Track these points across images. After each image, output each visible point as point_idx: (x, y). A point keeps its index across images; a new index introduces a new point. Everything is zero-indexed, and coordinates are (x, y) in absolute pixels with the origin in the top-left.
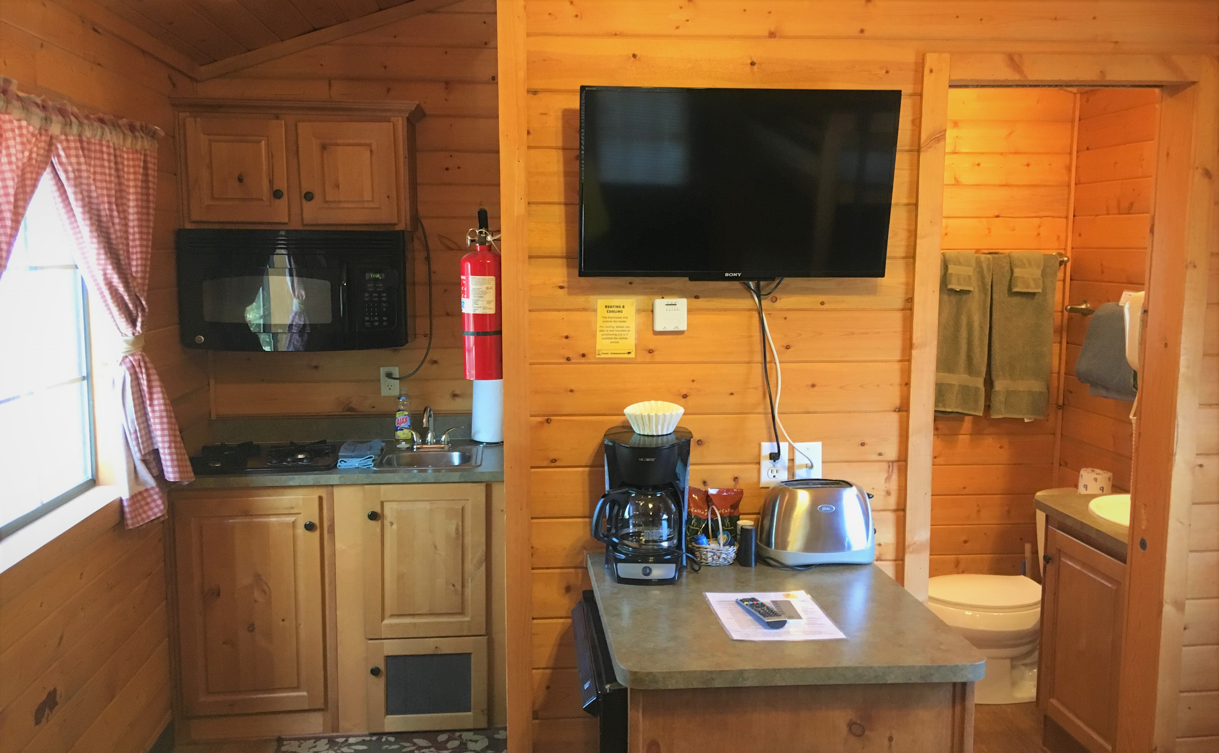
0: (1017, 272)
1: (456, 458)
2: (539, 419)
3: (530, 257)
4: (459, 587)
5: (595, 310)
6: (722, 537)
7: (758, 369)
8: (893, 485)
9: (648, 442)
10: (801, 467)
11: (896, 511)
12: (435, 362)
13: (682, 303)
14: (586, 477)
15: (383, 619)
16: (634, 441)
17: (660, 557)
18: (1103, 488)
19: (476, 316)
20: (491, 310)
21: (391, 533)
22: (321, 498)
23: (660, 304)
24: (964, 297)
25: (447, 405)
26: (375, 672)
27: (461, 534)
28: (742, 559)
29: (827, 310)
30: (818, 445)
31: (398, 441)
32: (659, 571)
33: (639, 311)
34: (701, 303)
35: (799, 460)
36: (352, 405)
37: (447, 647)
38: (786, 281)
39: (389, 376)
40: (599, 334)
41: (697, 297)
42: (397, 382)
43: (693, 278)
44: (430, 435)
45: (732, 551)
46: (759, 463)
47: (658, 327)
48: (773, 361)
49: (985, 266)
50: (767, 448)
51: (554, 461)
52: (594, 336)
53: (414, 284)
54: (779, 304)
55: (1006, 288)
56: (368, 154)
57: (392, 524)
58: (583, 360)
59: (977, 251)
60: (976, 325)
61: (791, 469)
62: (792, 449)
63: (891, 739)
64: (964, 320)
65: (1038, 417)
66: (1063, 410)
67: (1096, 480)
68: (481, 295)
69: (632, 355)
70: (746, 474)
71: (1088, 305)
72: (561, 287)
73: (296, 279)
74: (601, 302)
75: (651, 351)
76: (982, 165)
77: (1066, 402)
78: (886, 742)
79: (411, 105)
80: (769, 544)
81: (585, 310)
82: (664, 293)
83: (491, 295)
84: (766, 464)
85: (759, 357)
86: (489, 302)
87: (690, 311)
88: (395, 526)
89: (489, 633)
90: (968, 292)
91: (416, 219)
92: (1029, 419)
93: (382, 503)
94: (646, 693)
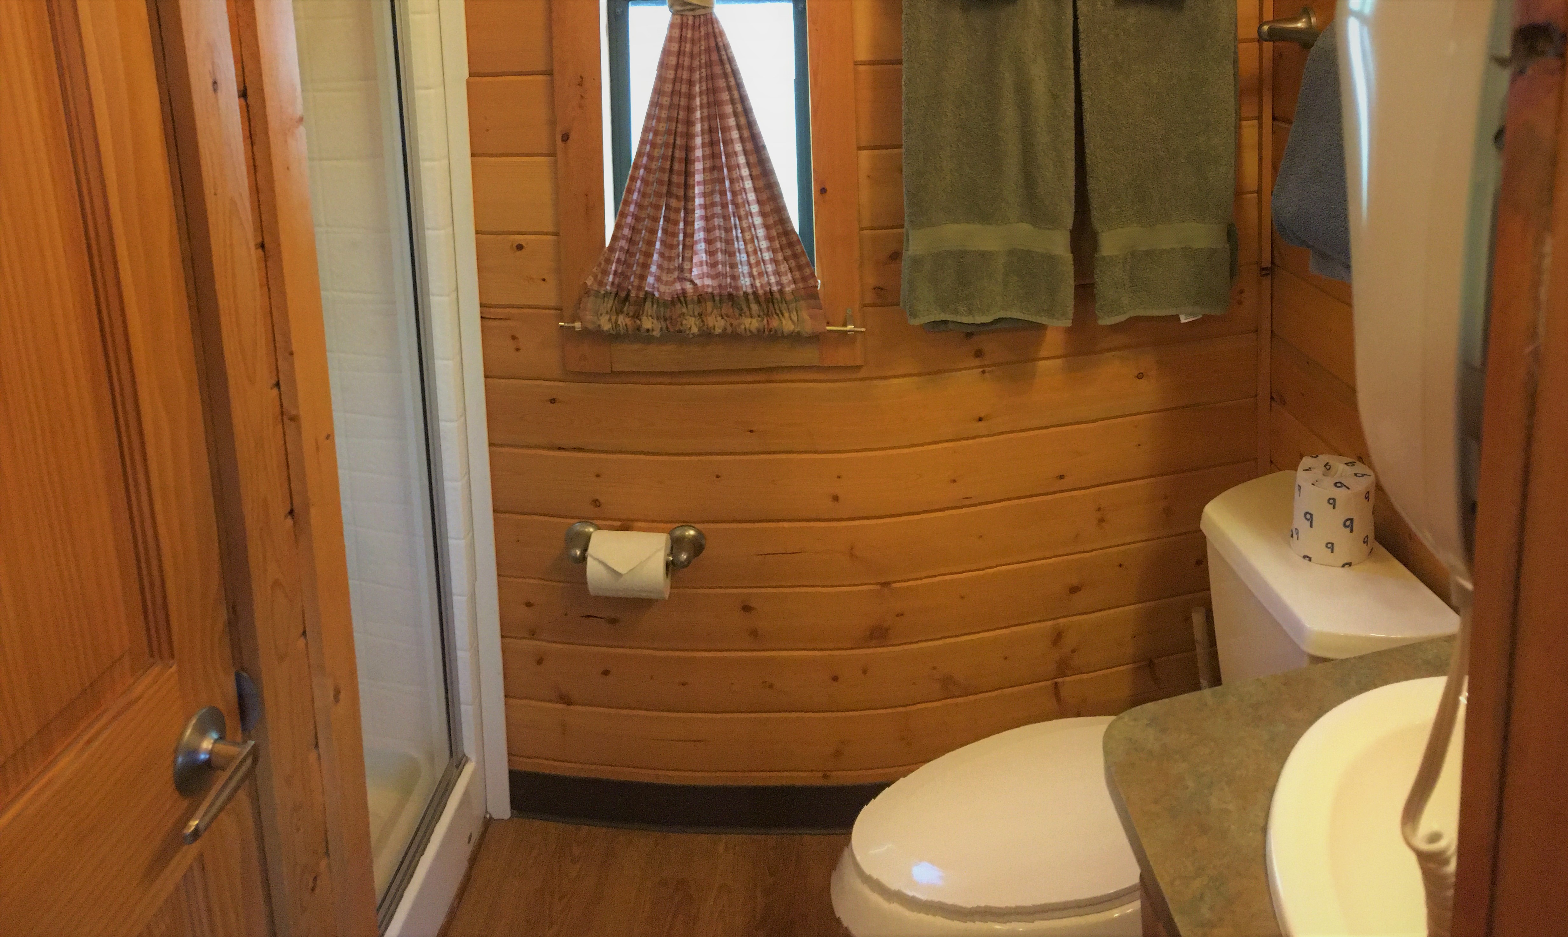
18: (1351, 520)
64: (1008, 78)
65: (1207, 311)
66: (1272, 279)
67: (1332, 502)
71: (1313, 20)
77: (1277, 261)
92: (1190, 314)
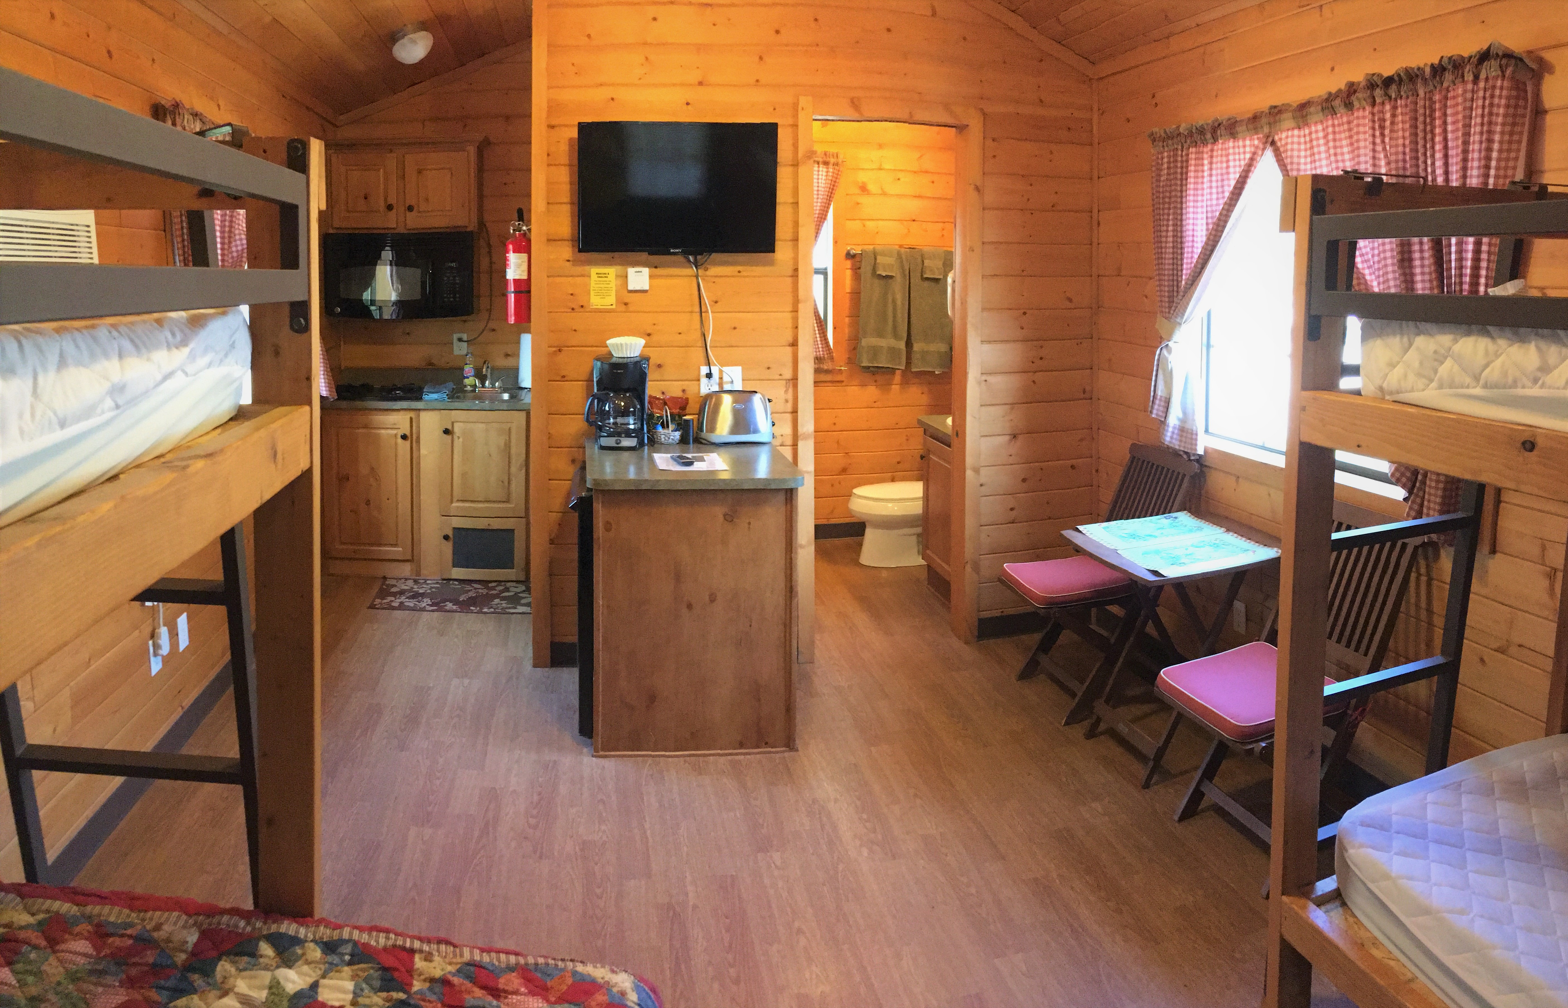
0: (927, 262)
1: (506, 396)
2: (554, 349)
3: (549, 240)
4: (506, 483)
5: (590, 276)
6: (672, 427)
7: (697, 316)
8: (790, 396)
9: (621, 361)
10: (727, 383)
11: (792, 413)
12: (494, 330)
13: (646, 271)
14: (585, 388)
15: (452, 502)
16: (614, 360)
17: (628, 434)
19: (514, 280)
20: (525, 277)
21: (458, 443)
22: (411, 419)
23: (631, 271)
24: (890, 281)
25: (501, 362)
26: (446, 538)
27: (508, 446)
28: (684, 440)
29: (744, 277)
30: (739, 369)
31: (465, 386)
32: (627, 442)
33: (617, 276)
34: (659, 271)
35: (726, 378)
36: (433, 361)
37: (496, 524)
38: (714, 255)
39: (460, 340)
40: (592, 293)
41: (656, 267)
42: (465, 344)
43: (651, 253)
44: (487, 382)
45: (677, 435)
46: (699, 380)
47: (630, 288)
48: (707, 312)
49: (904, 257)
50: (704, 370)
51: (564, 377)
52: (589, 294)
53: (479, 272)
54: (709, 273)
55: (919, 275)
56: (449, 176)
57: (459, 438)
58: (582, 310)
59: (901, 246)
60: (899, 302)
61: (721, 384)
62: (721, 372)
63: (749, 523)
64: (890, 298)
68: (518, 266)
69: (614, 307)
70: (691, 387)
72: (568, 261)
73: (394, 268)
74: (594, 271)
75: (626, 304)
76: (902, 180)
78: (747, 525)
79: (479, 137)
80: (702, 430)
81: (583, 276)
82: (635, 264)
83: (525, 267)
84: (704, 381)
85: (697, 309)
86: (523, 271)
87: (651, 277)
88: (461, 440)
89: (527, 516)
90: (891, 277)
91: (482, 224)
93: (453, 423)
94: (603, 492)
